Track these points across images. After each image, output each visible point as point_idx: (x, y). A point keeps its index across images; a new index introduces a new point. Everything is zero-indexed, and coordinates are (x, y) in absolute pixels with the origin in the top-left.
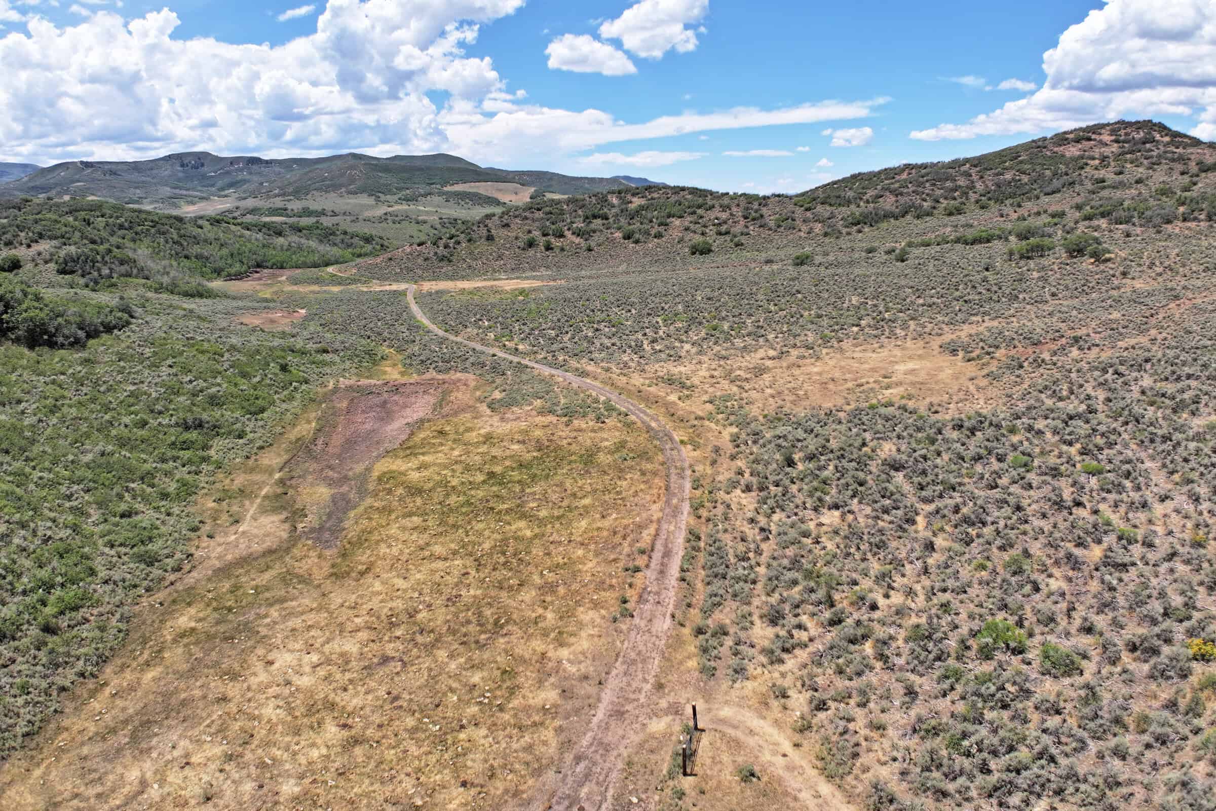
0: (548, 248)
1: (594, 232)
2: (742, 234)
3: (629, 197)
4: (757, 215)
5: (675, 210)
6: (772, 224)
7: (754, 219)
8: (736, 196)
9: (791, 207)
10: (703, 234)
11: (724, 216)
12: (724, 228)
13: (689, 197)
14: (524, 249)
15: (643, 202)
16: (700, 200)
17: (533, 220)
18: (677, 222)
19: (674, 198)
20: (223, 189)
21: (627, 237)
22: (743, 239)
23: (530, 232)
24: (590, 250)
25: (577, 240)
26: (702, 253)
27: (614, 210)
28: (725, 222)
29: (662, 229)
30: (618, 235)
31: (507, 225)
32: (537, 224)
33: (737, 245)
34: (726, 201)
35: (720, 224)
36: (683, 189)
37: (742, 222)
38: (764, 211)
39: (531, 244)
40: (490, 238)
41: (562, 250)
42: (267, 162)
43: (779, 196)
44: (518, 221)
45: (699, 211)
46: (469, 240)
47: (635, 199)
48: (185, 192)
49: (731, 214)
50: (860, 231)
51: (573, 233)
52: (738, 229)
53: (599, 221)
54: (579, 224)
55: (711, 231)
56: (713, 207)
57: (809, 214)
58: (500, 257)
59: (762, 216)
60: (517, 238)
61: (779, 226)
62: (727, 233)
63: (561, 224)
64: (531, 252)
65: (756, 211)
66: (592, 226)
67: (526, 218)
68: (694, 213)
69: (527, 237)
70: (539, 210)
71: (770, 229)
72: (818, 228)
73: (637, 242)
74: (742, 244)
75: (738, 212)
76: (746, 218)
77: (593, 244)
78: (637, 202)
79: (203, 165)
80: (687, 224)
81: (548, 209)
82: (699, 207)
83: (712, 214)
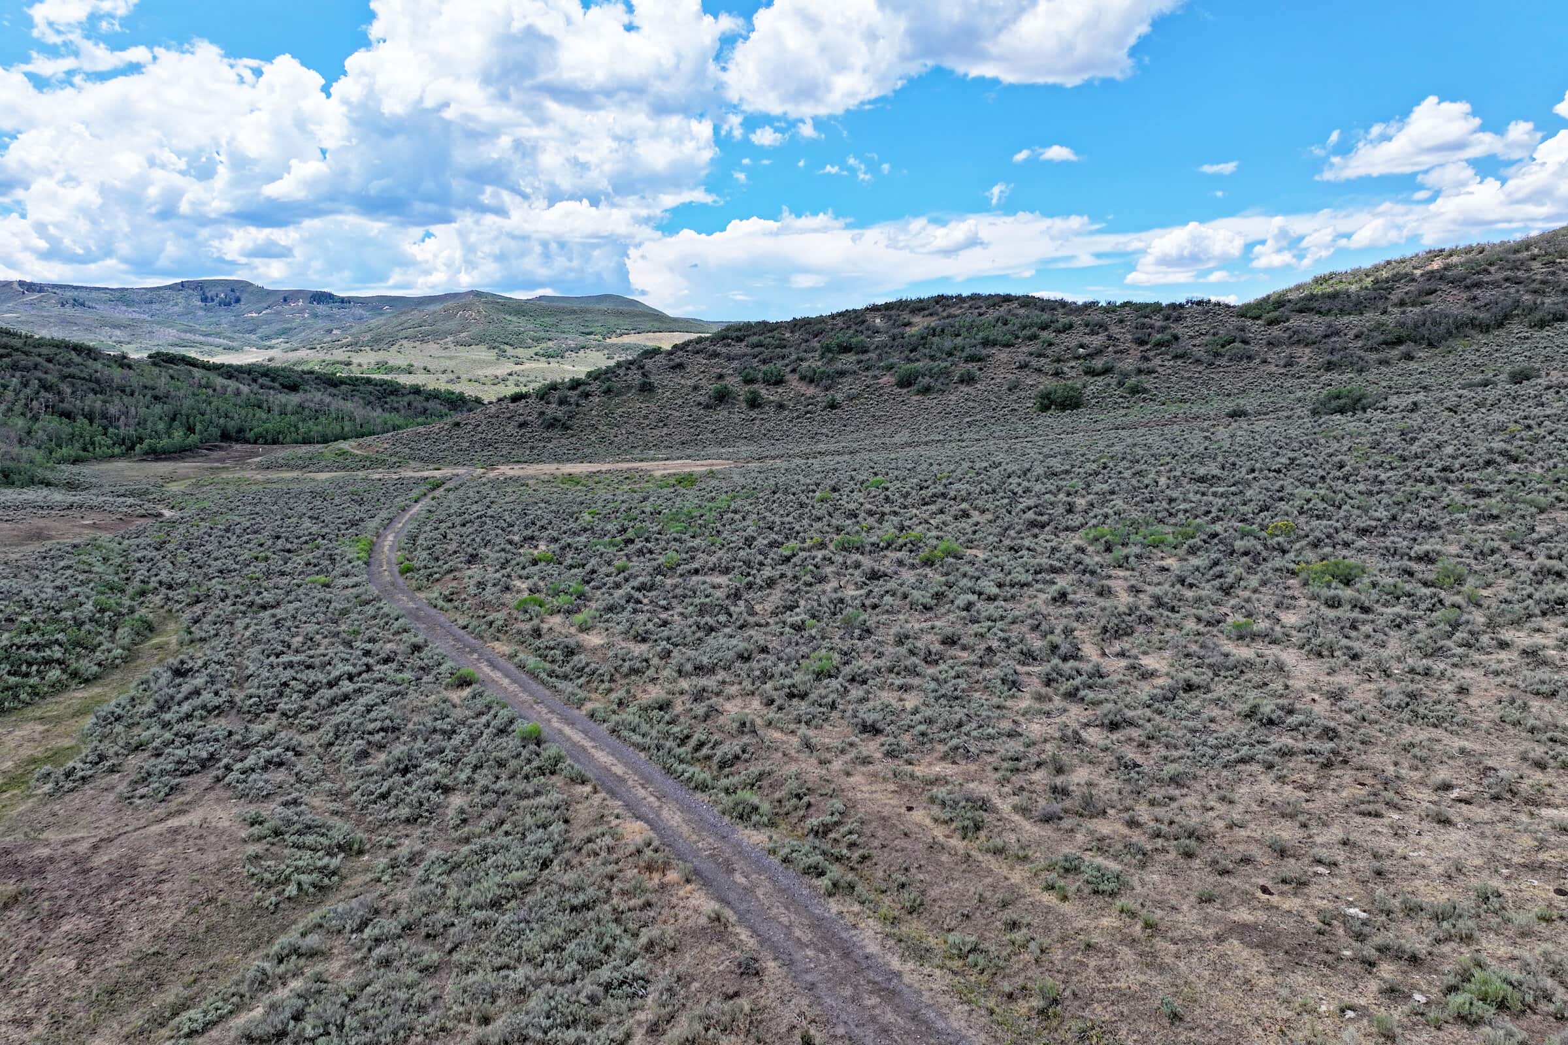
0: (754, 403)
1: (842, 374)
2: (1140, 371)
3: (906, 316)
4: (1166, 336)
5: (995, 333)
6: (1199, 352)
7: (1159, 344)
8: (1111, 308)
9: (1235, 321)
10: (1056, 374)
11: (1097, 341)
12: (1098, 363)
13: (1022, 311)
14: (707, 407)
15: (933, 322)
16: (1046, 317)
17: (730, 358)
18: (1003, 355)
19: (992, 315)
20: (268, 338)
21: (906, 382)
22: (1148, 382)
23: (721, 377)
24: (833, 406)
25: (811, 391)
26: (1063, 407)
27: (878, 339)
28: (1099, 352)
29: (973, 367)
30: (887, 379)
31: (680, 366)
32: (735, 364)
33: (1134, 391)
34: (1096, 317)
35: (1091, 356)
36: (1008, 299)
37: (1136, 352)
38: (1178, 329)
39: (722, 397)
40: (647, 388)
41: (781, 406)
42: (342, 300)
43: (1199, 303)
44: (700, 358)
45: (1044, 335)
46: (608, 391)
47: (916, 319)
48: (202, 339)
49: (1110, 337)
50: (1409, 357)
51: (802, 378)
52: (1129, 363)
53: (852, 357)
54: (813, 363)
55: (1072, 369)
56: (1071, 326)
57: (1276, 331)
58: (663, 422)
59: (1176, 338)
60: (696, 388)
61: (1217, 355)
62: (1106, 371)
63: (780, 364)
64: (722, 413)
65: (1163, 329)
66: (839, 366)
67: (716, 355)
68: (1034, 337)
69: (713, 387)
70: (740, 340)
71: (1198, 361)
72: (1305, 355)
73: (927, 390)
74: (1145, 391)
75: (1126, 337)
76: (1141, 342)
77: (839, 397)
78: (920, 323)
79: (238, 300)
80: (1022, 358)
81: (755, 339)
82: (1044, 327)
83: (1070, 340)
